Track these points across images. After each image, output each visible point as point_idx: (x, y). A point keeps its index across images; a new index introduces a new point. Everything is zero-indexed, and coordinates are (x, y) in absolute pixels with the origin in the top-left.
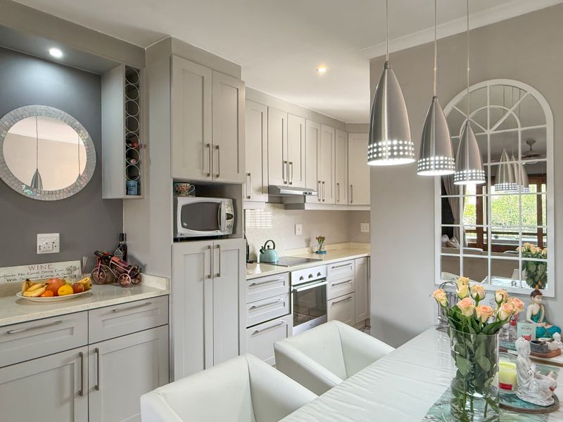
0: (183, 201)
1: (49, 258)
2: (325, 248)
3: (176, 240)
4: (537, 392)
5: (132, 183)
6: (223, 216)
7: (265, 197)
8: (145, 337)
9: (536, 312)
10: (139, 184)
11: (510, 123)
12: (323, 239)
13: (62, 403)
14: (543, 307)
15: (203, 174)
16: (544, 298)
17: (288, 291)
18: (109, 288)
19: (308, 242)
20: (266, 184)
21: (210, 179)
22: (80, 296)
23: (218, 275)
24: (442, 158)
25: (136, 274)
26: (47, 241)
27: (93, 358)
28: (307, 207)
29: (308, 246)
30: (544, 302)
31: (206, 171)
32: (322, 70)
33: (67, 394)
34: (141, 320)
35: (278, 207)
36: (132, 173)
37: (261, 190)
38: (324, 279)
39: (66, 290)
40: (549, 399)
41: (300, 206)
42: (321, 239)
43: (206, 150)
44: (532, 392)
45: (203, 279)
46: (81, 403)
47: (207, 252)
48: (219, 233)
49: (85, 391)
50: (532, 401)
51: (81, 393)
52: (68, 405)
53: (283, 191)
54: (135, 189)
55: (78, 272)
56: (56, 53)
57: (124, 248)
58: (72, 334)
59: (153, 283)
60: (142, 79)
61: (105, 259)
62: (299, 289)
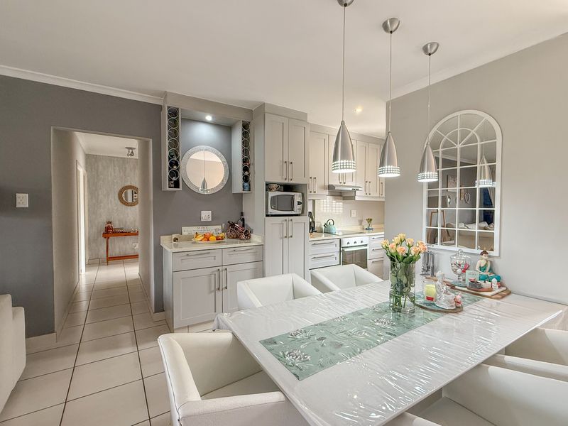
0: (271, 194)
1: (206, 224)
2: (373, 226)
3: (267, 216)
4: (444, 302)
5: (246, 184)
6: (296, 203)
7: (327, 192)
8: (251, 266)
9: (482, 265)
10: (249, 185)
11: (473, 140)
12: (371, 220)
13: (211, 292)
14: (489, 263)
15: (282, 178)
16: (490, 256)
17: (339, 250)
18: (235, 240)
19: (361, 222)
20: (327, 184)
21: (286, 182)
22: (220, 242)
23: (291, 237)
24: (392, 167)
25: (248, 234)
26: (206, 215)
27: (224, 272)
28: (357, 198)
29: (361, 224)
30: (491, 259)
31: (284, 177)
32: (359, 110)
33: (213, 289)
34: (248, 257)
35: (338, 199)
36: (246, 179)
37: (324, 188)
38: (366, 245)
39: (213, 239)
40: (452, 306)
41: (352, 198)
42: (370, 220)
43: (285, 165)
44: (442, 302)
45: (282, 238)
46: (219, 294)
47: (285, 223)
48: (293, 213)
49: (221, 288)
50: (441, 306)
51: (219, 289)
52: (213, 294)
53: (337, 188)
54: (247, 188)
55: (220, 232)
56: (209, 118)
57: (243, 220)
58: (215, 259)
59: (256, 239)
60: (251, 128)
61: (232, 225)
62: (346, 250)
